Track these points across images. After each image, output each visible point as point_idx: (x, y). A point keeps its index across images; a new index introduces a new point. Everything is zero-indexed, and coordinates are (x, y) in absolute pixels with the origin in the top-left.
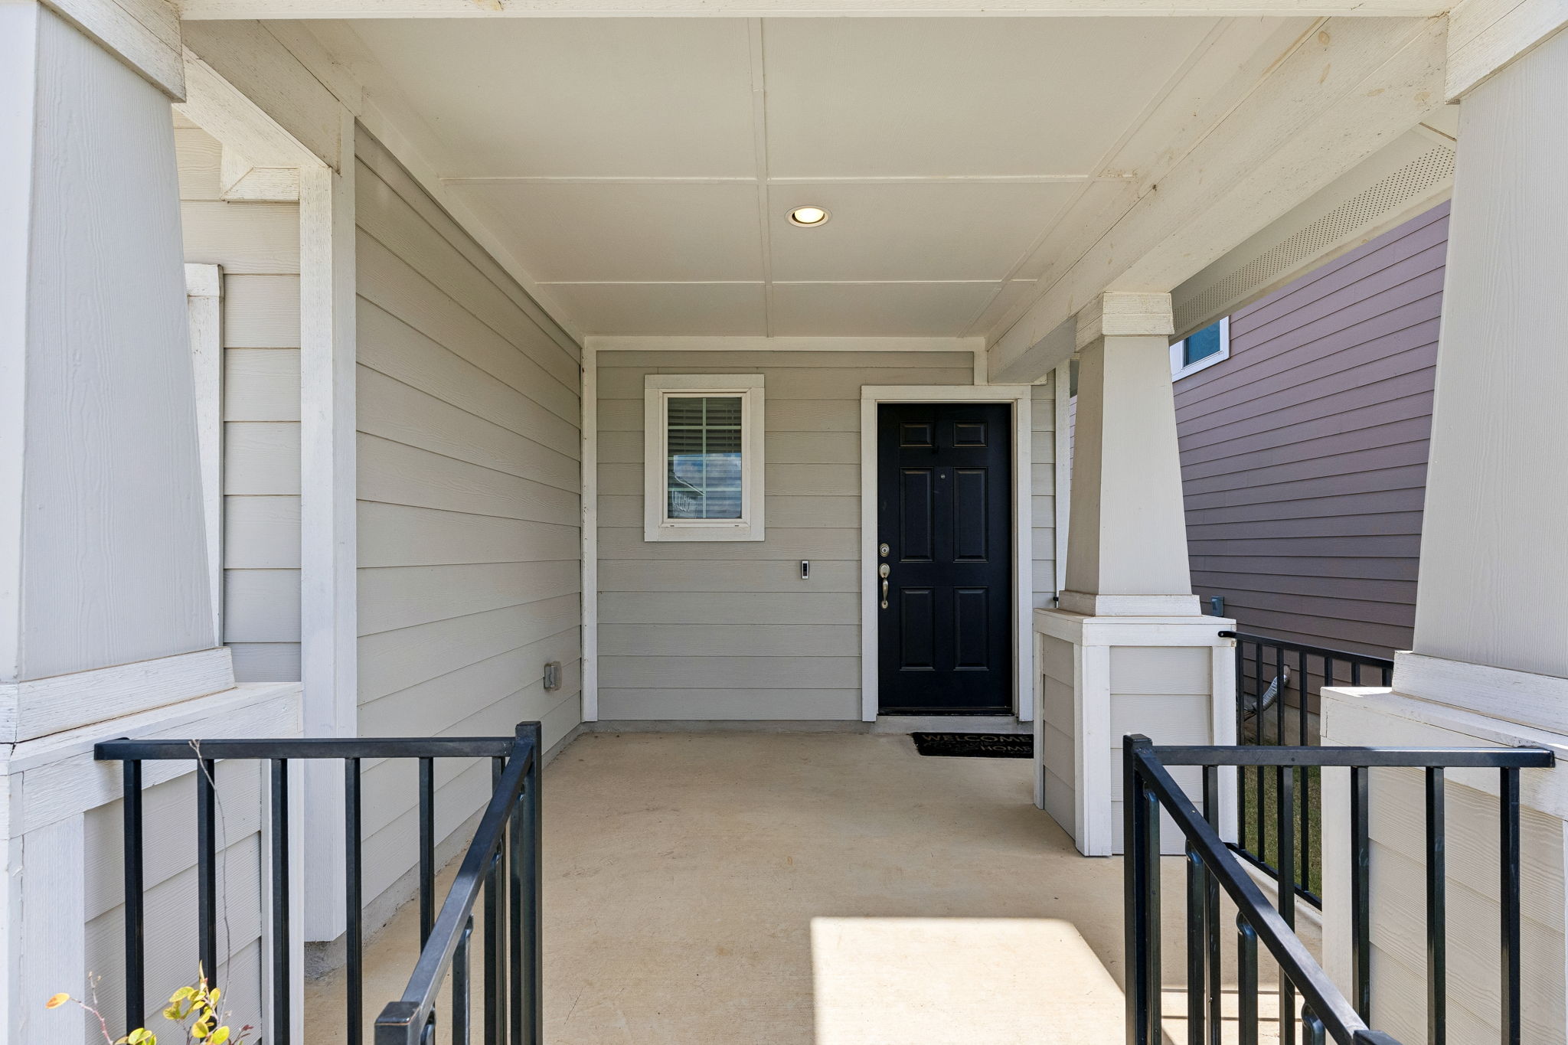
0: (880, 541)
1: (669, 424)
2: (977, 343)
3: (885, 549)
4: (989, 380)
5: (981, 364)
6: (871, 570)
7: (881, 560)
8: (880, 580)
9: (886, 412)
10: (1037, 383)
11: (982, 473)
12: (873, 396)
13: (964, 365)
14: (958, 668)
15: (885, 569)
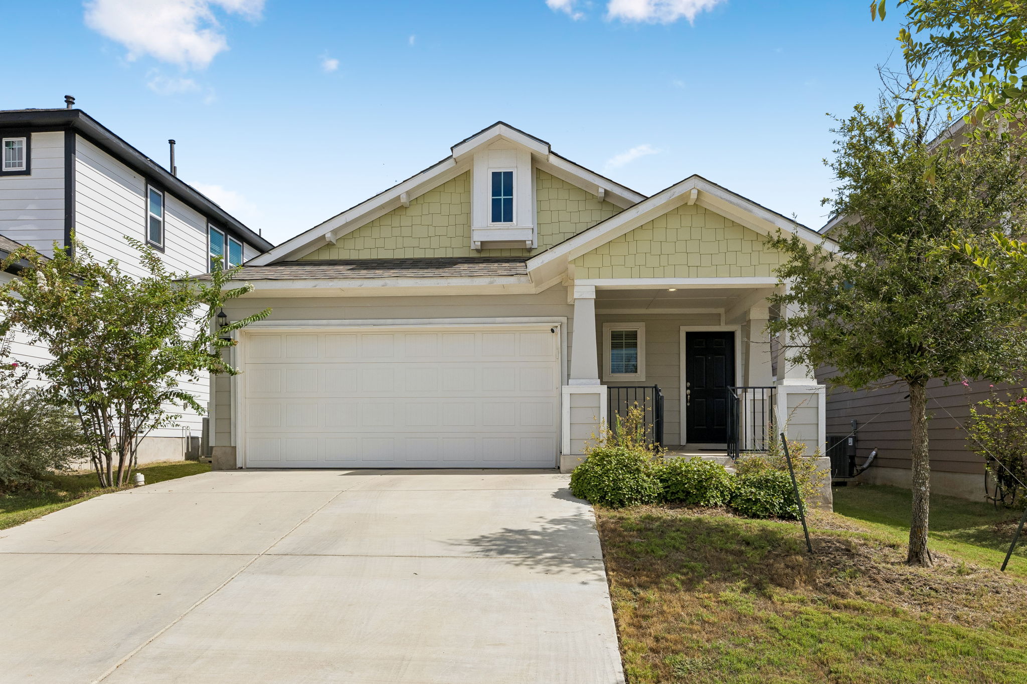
0: (687, 382)
1: (612, 340)
2: (721, 311)
3: (689, 384)
4: (726, 324)
5: (723, 318)
6: (684, 392)
7: (687, 388)
8: (687, 395)
9: (689, 334)
10: (743, 324)
11: (724, 357)
12: (684, 329)
13: (716, 319)
14: (715, 427)
15: (689, 391)
